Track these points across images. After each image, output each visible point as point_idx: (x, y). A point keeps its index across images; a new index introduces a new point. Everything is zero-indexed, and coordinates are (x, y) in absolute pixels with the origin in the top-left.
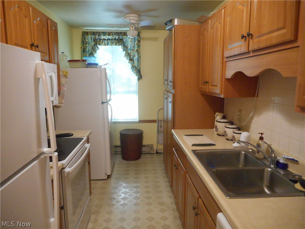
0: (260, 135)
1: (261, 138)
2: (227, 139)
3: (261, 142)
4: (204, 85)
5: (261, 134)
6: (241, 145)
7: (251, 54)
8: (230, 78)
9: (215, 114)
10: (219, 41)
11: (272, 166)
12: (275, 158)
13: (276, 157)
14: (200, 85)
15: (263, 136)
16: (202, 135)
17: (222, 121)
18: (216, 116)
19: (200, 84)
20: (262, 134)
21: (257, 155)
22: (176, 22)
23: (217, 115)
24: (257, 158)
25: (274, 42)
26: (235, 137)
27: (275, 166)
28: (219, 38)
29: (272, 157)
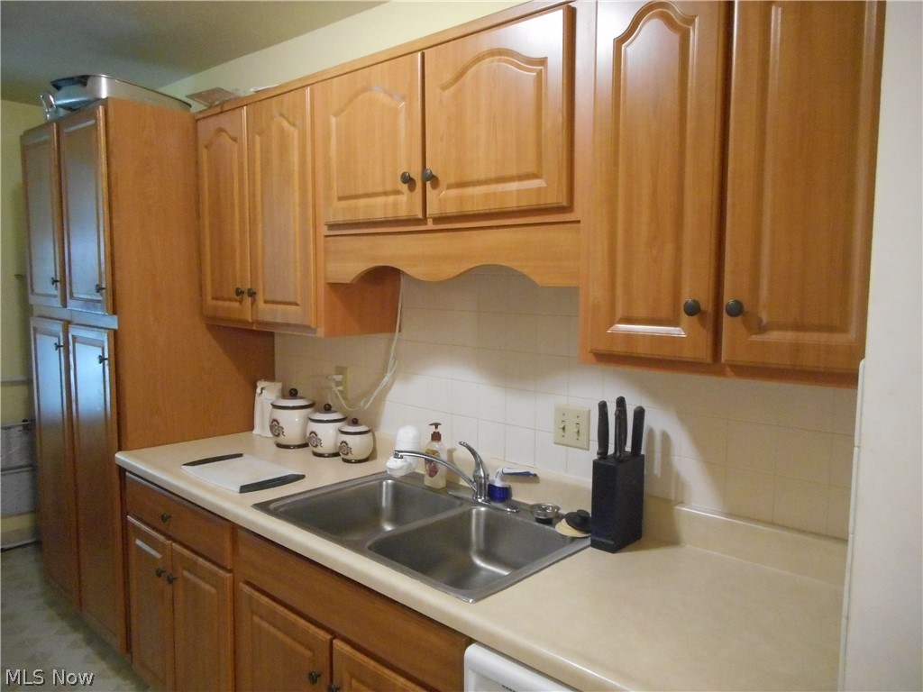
0: (433, 429)
1: (436, 437)
2: (316, 454)
3: (436, 446)
4: (236, 300)
5: (434, 427)
6: (406, 461)
7: (430, 225)
8: (348, 282)
9: (255, 387)
10: (296, 176)
11: (480, 500)
12: (484, 478)
13: (487, 477)
14: (210, 301)
15: (440, 429)
16: (240, 455)
17: (291, 405)
18: (258, 391)
19: (209, 298)
20: (436, 425)
21: (428, 481)
22: (104, 88)
23: (262, 389)
24: (430, 489)
25: (512, 204)
26: (349, 445)
27: (487, 498)
28: (296, 168)
29: (480, 477)
